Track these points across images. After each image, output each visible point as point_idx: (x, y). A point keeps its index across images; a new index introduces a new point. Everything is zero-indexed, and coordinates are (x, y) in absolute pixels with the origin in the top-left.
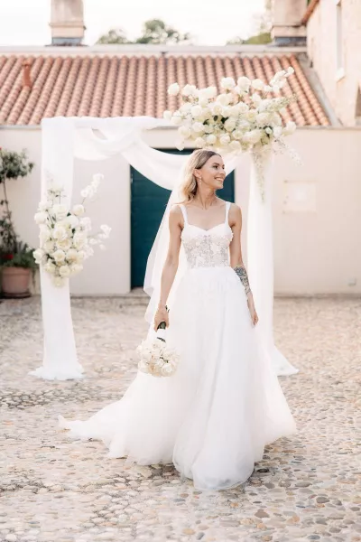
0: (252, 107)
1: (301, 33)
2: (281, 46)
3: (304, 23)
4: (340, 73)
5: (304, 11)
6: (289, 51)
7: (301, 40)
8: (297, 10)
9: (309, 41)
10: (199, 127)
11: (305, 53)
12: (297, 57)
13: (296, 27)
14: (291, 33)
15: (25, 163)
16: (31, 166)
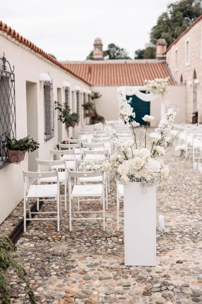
0: (161, 84)
1: (165, 56)
2: (159, 60)
3: (165, 53)
4: (176, 70)
5: (165, 50)
6: (161, 61)
7: (164, 58)
8: (163, 49)
9: (167, 58)
10: (151, 88)
11: (166, 62)
12: (163, 63)
13: (163, 54)
14: (161, 56)
15: (99, 95)
16: (101, 95)
